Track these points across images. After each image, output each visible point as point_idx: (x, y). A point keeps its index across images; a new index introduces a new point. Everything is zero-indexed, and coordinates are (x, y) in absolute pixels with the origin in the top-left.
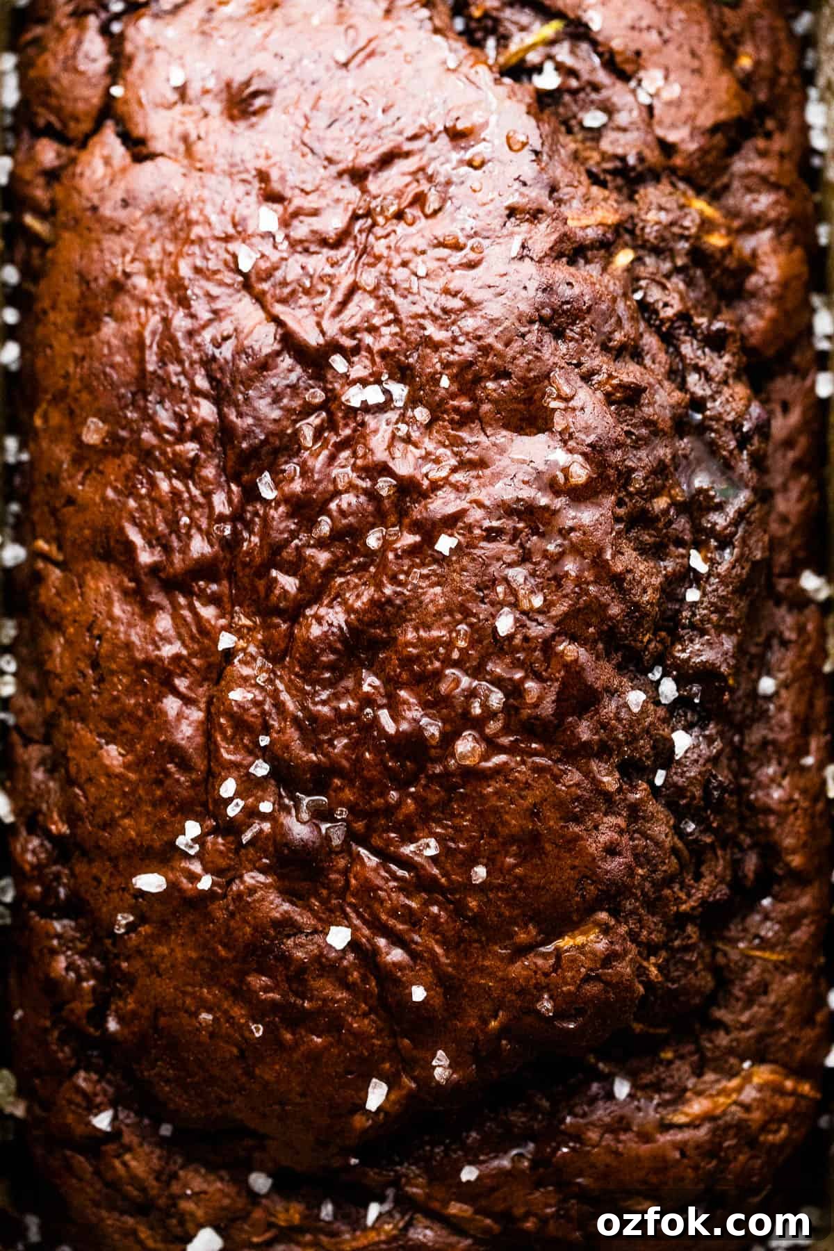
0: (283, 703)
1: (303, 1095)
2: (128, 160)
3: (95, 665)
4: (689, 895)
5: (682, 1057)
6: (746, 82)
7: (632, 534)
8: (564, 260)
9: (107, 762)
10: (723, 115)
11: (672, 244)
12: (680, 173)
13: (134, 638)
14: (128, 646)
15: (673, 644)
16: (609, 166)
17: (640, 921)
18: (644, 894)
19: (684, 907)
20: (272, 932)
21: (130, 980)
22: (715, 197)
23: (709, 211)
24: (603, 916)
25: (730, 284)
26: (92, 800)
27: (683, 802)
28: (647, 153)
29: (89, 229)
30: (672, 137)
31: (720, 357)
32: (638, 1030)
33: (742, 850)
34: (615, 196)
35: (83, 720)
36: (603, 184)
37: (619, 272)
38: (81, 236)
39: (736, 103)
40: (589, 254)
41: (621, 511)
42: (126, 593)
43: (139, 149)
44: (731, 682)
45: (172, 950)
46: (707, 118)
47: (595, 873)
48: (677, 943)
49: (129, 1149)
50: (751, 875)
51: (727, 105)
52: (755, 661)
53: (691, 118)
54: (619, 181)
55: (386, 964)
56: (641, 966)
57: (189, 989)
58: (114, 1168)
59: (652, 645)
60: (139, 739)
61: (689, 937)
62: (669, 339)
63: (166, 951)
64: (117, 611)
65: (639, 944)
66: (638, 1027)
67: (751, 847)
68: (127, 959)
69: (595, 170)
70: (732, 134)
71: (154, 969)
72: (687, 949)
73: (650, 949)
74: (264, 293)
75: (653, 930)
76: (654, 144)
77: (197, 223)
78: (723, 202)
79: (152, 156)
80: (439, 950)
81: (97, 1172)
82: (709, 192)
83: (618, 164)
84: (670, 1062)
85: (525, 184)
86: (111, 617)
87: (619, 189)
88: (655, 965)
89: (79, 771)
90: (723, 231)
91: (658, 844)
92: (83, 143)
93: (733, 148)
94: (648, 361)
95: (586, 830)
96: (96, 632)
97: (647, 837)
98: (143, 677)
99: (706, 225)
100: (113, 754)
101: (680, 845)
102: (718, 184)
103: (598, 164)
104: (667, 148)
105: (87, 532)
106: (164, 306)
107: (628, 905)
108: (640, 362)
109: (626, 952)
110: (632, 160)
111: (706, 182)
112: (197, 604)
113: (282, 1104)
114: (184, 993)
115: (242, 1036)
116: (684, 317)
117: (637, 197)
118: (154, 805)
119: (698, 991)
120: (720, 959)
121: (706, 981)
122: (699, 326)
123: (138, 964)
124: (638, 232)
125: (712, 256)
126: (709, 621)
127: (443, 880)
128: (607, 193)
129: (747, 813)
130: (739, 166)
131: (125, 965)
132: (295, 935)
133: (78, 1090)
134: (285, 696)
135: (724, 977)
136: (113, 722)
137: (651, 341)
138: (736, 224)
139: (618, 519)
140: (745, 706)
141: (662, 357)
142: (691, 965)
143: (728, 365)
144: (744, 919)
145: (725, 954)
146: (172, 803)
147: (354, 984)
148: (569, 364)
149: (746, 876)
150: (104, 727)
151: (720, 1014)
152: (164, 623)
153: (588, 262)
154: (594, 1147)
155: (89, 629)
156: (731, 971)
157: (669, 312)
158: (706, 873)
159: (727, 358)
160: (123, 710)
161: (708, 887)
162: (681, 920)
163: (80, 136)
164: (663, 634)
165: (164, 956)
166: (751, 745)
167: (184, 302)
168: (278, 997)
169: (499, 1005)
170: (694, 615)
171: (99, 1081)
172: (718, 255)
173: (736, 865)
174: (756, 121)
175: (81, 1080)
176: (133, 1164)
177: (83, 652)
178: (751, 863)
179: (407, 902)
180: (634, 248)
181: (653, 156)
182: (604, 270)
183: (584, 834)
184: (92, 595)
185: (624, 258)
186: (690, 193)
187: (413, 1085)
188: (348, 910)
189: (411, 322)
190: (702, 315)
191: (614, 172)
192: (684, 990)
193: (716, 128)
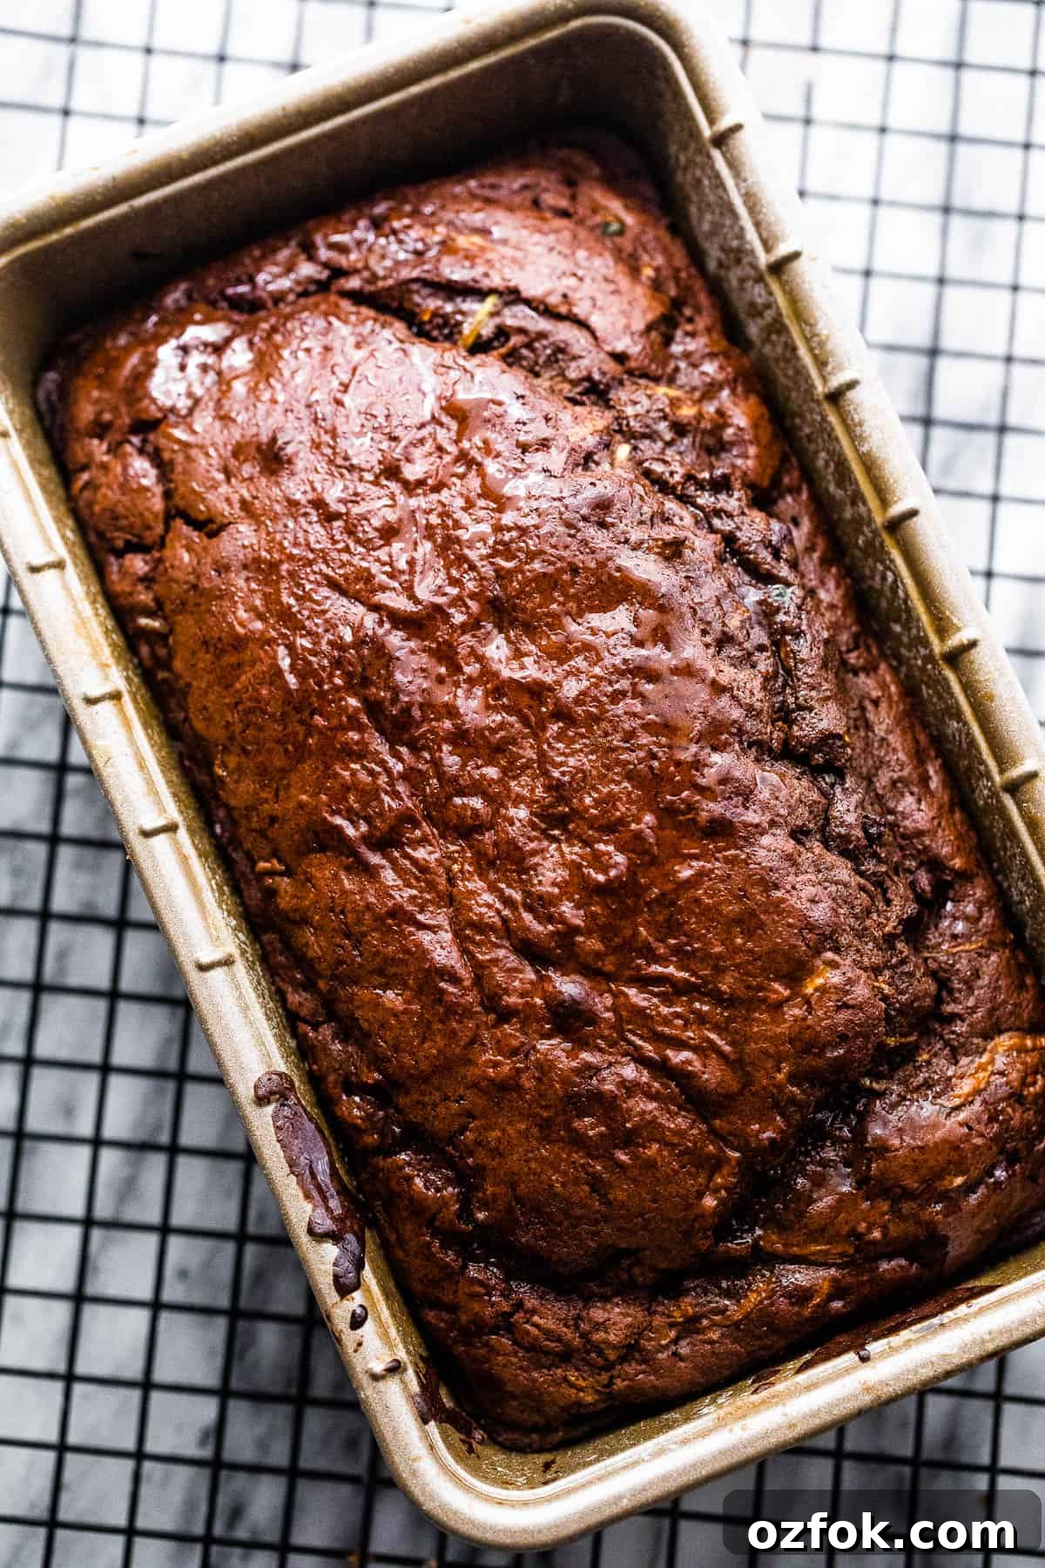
0: (510, 897)
1: (655, 1201)
2: (206, 540)
3: (348, 936)
4: (888, 919)
5: (936, 1055)
6: (656, 285)
7: (723, 654)
8: (580, 468)
9: (390, 1005)
10: (650, 317)
11: (655, 427)
12: (637, 373)
13: (372, 900)
14: (369, 907)
15: (790, 728)
16: (579, 389)
17: (858, 951)
18: (852, 929)
19: (887, 929)
20: (578, 1080)
21: (480, 1170)
22: (671, 381)
23: (673, 393)
24: (829, 955)
25: (710, 441)
26: (391, 1042)
27: (851, 846)
28: (605, 367)
29: (197, 605)
30: (620, 347)
31: (731, 496)
32: (892, 1044)
33: (911, 872)
34: (596, 408)
35: (356, 982)
36: (582, 404)
37: (625, 463)
38: (192, 613)
39: (655, 304)
40: (596, 458)
41: (708, 639)
42: (348, 869)
43: (210, 527)
44: (847, 739)
45: (504, 1130)
46: (639, 325)
47: (809, 923)
48: (894, 960)
49: (534, 1312)
50: (928, 888)
51: (650, 307)
52: (859, 723)
53: (627, 327)
54: (593, 398)
55: (677, 1064)
56: (874, 987)
57: (530, 1155)
58: (528, 1333)
59: (775, 736)
60: (409, 975)
61: (901, 952)
62: (684, 500)
63: (498, 1133)
64: (347, 885)
65: (865, 969)
66: (891, 1042)
67: (918, 868)
68: (471, 1154)
69: (571, 395)
70: (663, 328)
71: (496, 1153)
72: (903, 962)
73: (876, 970)
74: (359, 592)
75: (873, 956)
76: (608, 359)
77: (281, 562)
78: (679, 382)
79: (223, 527)
80: (713, 1036)
81: (515, 1342)
82: (665, 379)
83: (586, 384)
84: (929, 1063)
85: (525, 424)
86: (344, 892)
87: (594, 404)
88: (884, 982)
89: (370, 1024)
90: (689, 403)
91: (846, 885)
92: (162, 543)
93: (668, 340)
94: (676, 520)
95: (788, 892)
96: (337, 910)
97: (836, 883)
98: (390, 926)
99: (674, 403)
100: (391, 997)
101: (862, 881)
102: (669, 370)
103: (570, 391)
104: (620, 358)
105: (296, 837)
106: (285, 636)
107: (844, 940)
108: (672, 524)
109: (859, 978)
110: (597, 376)
111: (660, 372)
112: (409, 850)
113: (642, 1215)
114: (527, 1161)
115: (587, 1173)
116: (689, 477)
117: (612, 403)
118: (442, 1021)
119: (926, 994)
120: (932, 965)
121: (930, 986)
122: (704, 479)
123: (481, 1153)
124: (625, 428)
125: (689, 424)
126: (812, 698)
127: (693, 979)
128: (588, 409)
129: (904, 843)
130: (676, 349)
131: (470, 1161)
132: (595, 1074)
133: (474, 1281)
134: (508, 892)
135: (942, 978)
136: (381, 972)
137: (671, 506)
138: (697, 395)
139: (707, 646)
140: (865, 760)
141: (685, 513)
142: (911, 975)
143: (739, 499)
144: (936, 927)
145: (935, 960)
146: (456, 1013)
147: (658, 1092)
148: (619, 543)
149: (923, 890)
150: (377, 980)
151: (950, 1008)
152: (389, 876)
153: (597, 464)
154: (897, 1150)
155: (332, 910)
156: (945, 971)
157: (677, 478)
158: (893, 897)
159: (736, 495)
160: (386, 959)
161: (901, 907)
162: (890, 940)
163: (157, 539)
164: (780, 723)
165: (499, 1139)
166: (884, 787)
167: (297, 626)
168: (603, 1129)
169: (779, 1059)
170: (797, 698)
171: (486, 1267)
172: (694, 422)
173: (913, 885)
174: (675, 313)
175: (473, 1271)
176: (541, 1322)
177: (334, 930)
178: (924, 879)
179: (672, 1010)
180: (627, 441)
181: (611, 367)
182: (612, 464)
183: (787, 896)
184: (322, 883)
185: (623, 451)
186: (651, 384)
187: (737, 1155)
188: (629, 1035)
189: (484, 563)
190: (703, 471)
191: (586, 392)
192: (916, 998)
193: (649, 328)
